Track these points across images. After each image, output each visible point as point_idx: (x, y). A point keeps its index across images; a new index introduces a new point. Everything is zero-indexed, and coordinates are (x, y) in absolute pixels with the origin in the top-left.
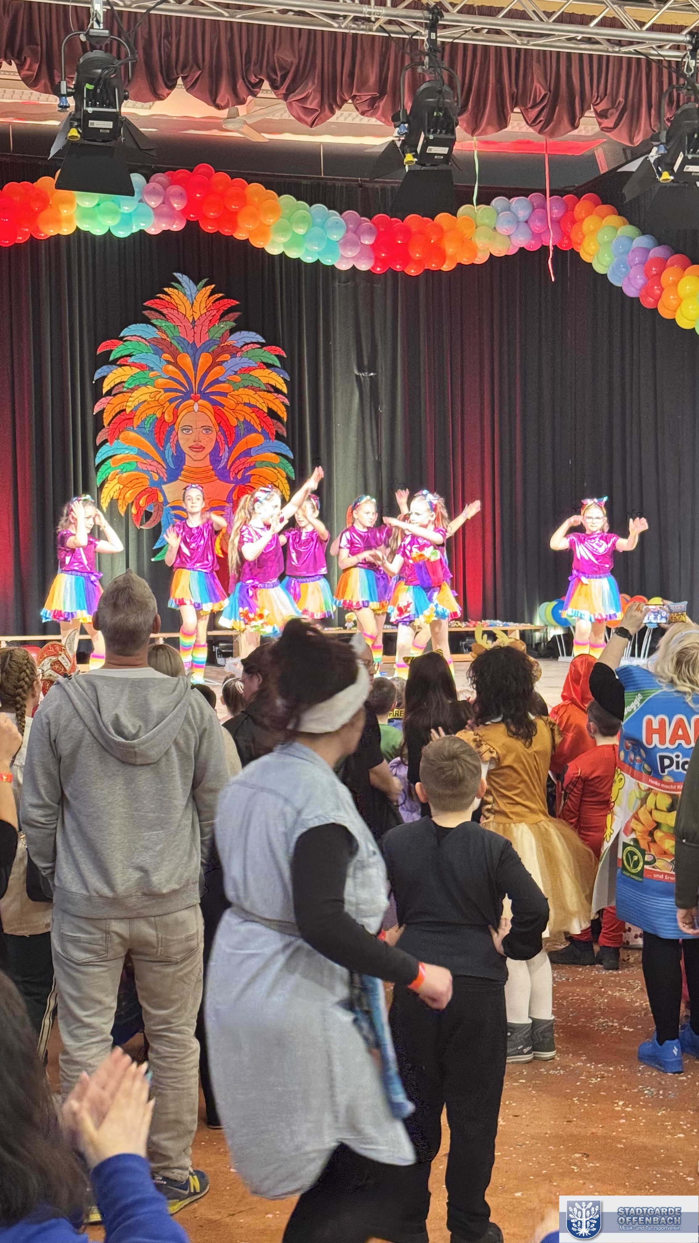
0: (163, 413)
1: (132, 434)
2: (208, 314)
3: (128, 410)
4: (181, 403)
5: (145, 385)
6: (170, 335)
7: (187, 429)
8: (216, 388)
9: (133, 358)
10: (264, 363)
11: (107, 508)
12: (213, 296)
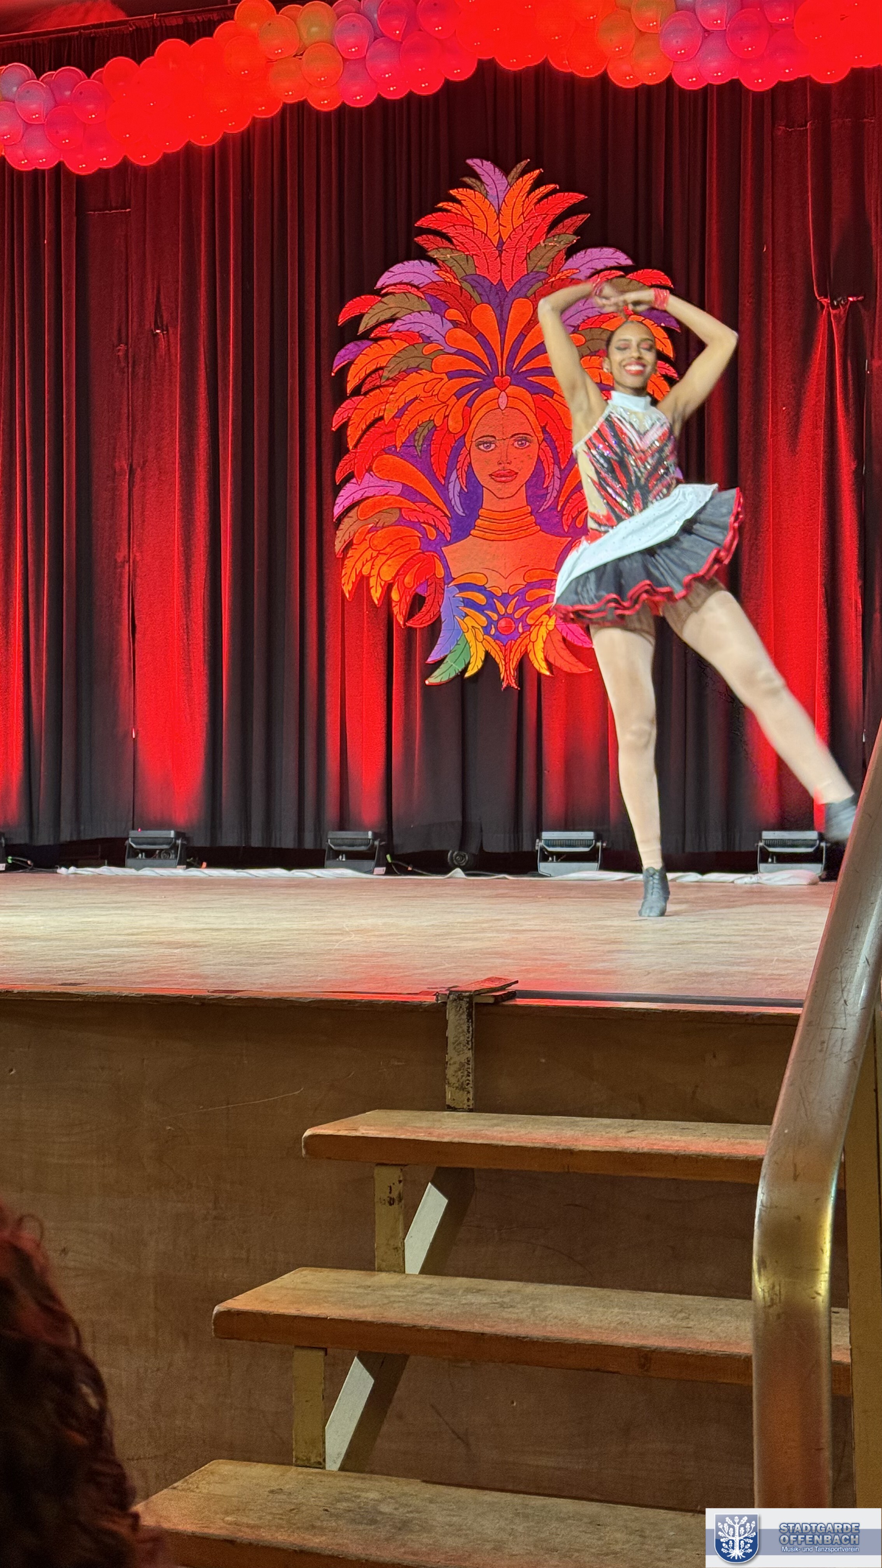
1: (394, 460)
2: (526, 225)
8: (541, 361)
11: (350, 592)
12: (537, 191)
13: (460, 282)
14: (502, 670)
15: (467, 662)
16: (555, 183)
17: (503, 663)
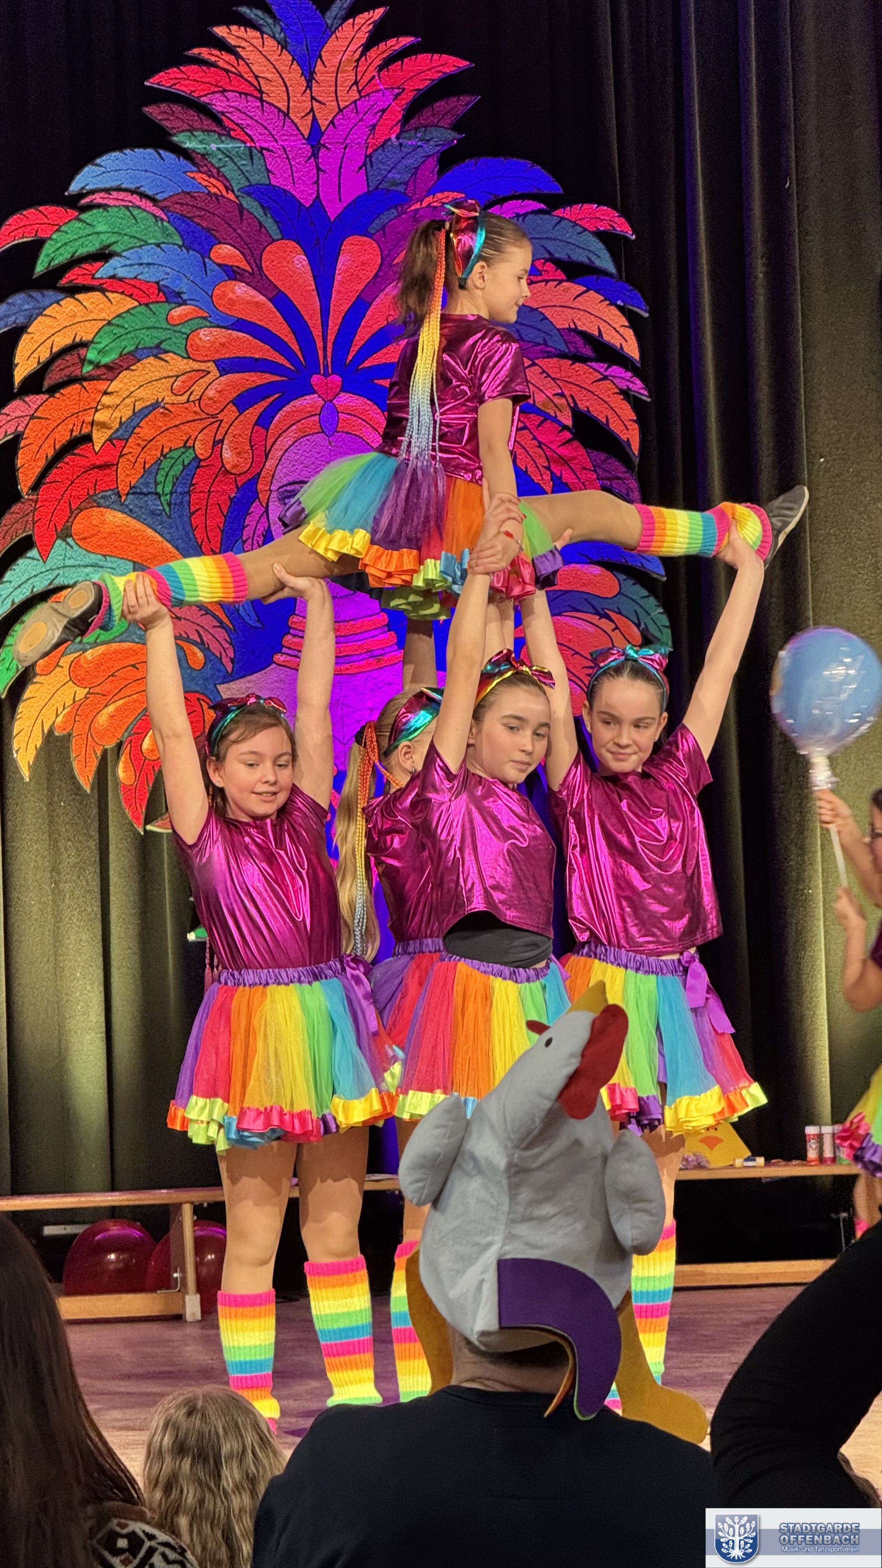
0: (218, 443)
1: (115, 518)
2: (363, 105)
3: (99, 438)
4: (276, 407)
5: (157, 351)
6: (238, 182)
9: (114, 262)
10: (559, 263)
11: (30, 766)
12: (378, 47)
13: (237, 197)
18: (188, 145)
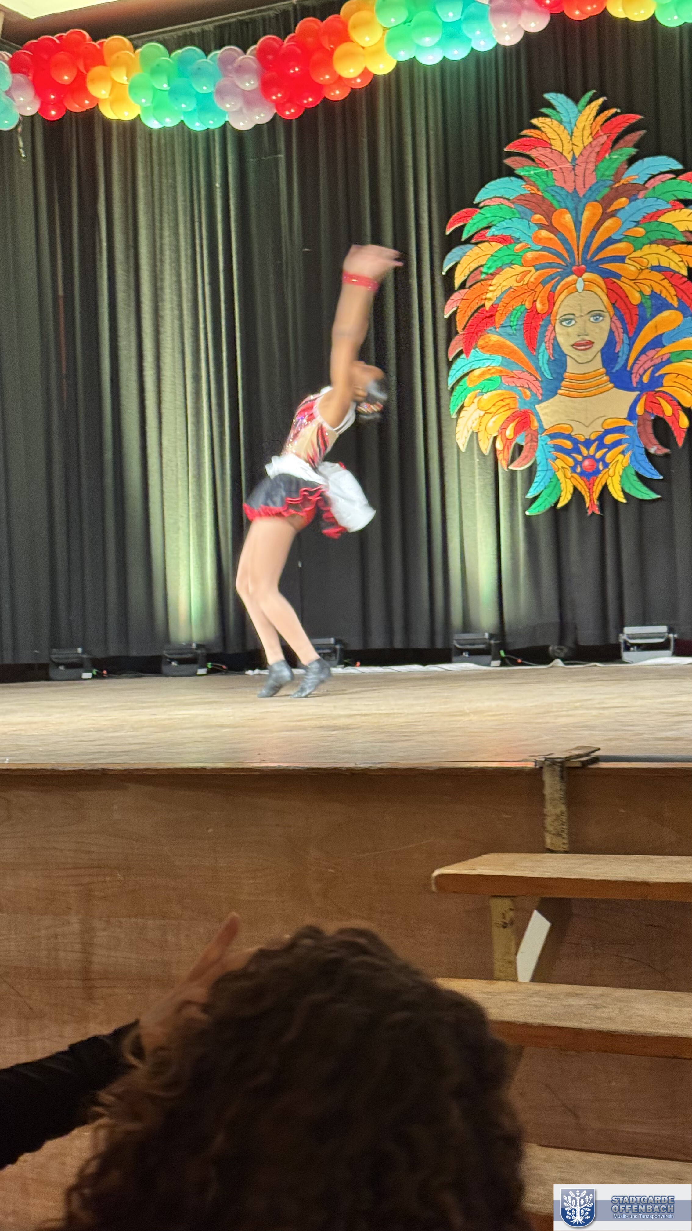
0: (534, 301)
1: (494, 338)
2: (594, 143)
4: (559, 282)
6: (542, 186)
7: (568, 319)
8: (610, 251)
10: (680, 200)
11: (463, 445)
12: (602, 115)
13: (542, 193)
14: (587, 500)
15: (558, 496)
16: (617, 107)
17: (588, 494)
18: (522, 174)
